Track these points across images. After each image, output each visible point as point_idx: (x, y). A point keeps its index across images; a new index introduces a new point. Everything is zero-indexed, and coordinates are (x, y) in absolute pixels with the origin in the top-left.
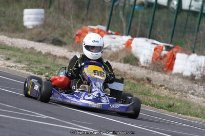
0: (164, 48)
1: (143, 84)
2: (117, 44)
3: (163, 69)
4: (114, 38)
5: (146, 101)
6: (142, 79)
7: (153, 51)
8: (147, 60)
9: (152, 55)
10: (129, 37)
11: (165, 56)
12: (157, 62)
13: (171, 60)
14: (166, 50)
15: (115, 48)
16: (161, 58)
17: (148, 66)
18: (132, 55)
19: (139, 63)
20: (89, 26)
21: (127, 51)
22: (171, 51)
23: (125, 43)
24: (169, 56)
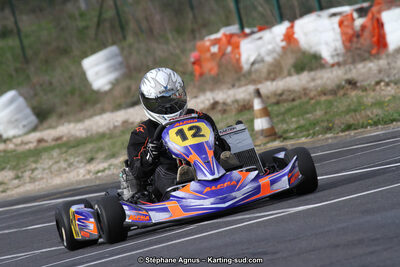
0: (355, 15)
1: (345, 95)
2: (270, 47)
3: (370, 52)
4: (260, 38)
5: (361, 121)
6: (340, 87)
7: (338, 30)
8: (336, 50)
9: (339, 37)
10: (286, 25)
11: (363, 27)
12: (354, 45)
13: (376, 31)
14: (360, 16)
15: (268, 54)
16: (358, 35)
17: (341, 59)
18: (304, 53)
19: (323, 62)
20: (207, 38)
21: (293, 52)
22: (370, 15)
23: (282, 37)
24: (369, 25)
